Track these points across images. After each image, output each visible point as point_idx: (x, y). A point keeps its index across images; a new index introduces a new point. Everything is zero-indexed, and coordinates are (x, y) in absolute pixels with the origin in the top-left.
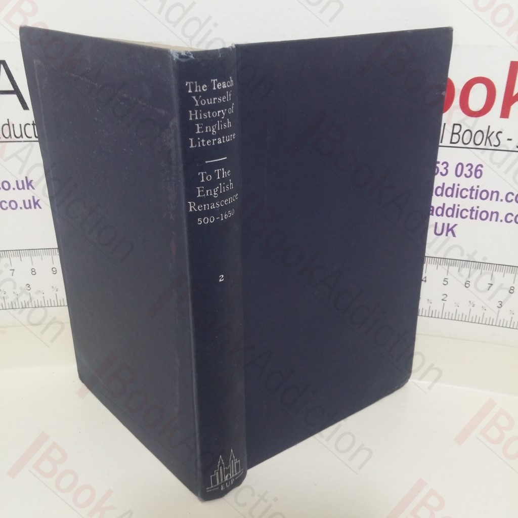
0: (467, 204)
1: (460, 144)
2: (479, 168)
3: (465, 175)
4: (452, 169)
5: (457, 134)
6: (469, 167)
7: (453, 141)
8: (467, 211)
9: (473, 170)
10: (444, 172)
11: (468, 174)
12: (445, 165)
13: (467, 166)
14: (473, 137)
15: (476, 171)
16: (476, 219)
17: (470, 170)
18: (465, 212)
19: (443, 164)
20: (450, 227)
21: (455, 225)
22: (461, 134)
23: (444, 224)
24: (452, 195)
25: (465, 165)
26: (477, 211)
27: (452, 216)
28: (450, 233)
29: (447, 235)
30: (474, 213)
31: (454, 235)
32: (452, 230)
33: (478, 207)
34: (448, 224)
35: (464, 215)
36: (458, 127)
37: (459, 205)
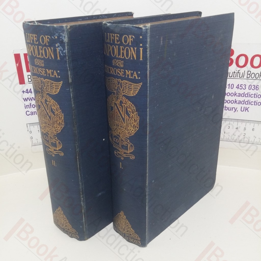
0: (253, 100)
1: (250, 78)
2: (258, 86)
3: (252, 89)
4: (247, 87)
5: (249, 74)
6: (254, 86)
7: (248, 77)
8: (253, 102)
9: (255, 87)
10: (244, 88)
11: (253, 89)
12: (245, 86)
13: (253, 86)
14: (255, 75)
15: (256, 88)
16: (256, 105)
17: (254, 87)
18: (252, 102)
19: (244, 85)
20: (247, 108)
21: (249, 108)
22: (251, 74)
23: (244, 107)
24: (247, 97)
25: (252, 85)
26: (257, 102)
27: (247, 104)
28: (247, 110)
29: (245, 111)
30: (256, 103)
31: (248, 111)
32: (247, 109)
33: (257, 101)
34: (246, 107)
35: (252, 104)
36: (250, 72)
37: (250, 100)
